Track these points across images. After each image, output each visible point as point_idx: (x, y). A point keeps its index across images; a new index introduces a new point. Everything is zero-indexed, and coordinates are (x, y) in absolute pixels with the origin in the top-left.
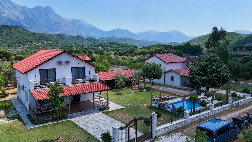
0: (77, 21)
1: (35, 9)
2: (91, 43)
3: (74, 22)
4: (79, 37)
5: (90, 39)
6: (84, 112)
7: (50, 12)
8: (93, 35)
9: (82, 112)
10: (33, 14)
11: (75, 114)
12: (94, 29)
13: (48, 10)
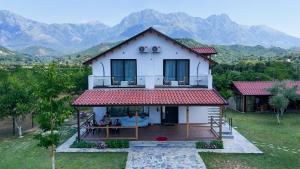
0: (257, 28)
1: (209, 19)
2: (275, 55)
3: (253, 29)
4: (259, 48)
5: (273, 49)
6: (164, 143)
7: (224, 20)
8: (279, 44)
9: (160, 142)
10: (206, 24)
11: (146, 143)
12: (282, 36)
13: (224, 18)
